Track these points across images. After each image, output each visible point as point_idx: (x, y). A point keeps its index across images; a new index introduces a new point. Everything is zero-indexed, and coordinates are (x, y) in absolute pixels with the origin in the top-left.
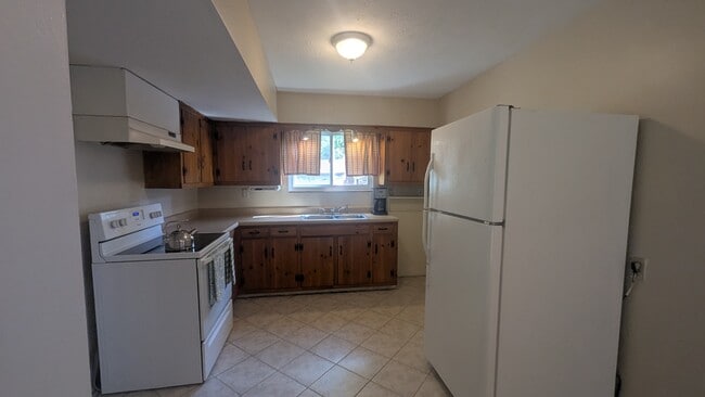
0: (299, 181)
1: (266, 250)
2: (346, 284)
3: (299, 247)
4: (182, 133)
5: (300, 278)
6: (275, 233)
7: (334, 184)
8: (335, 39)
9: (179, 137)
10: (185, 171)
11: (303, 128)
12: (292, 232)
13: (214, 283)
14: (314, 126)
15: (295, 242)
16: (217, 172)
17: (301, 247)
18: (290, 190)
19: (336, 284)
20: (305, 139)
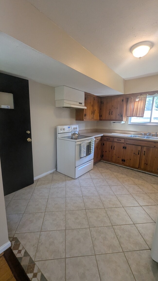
0: (134, 120)
1: (112, 146)
2: (145, 170)
3: (125, 148)
4: (85, 103)
5: (123, 160)
6: (116, 140)
7: (152, 121)
8: (131, 49)
9: (83, 104)
10: (85, 115)
11: (135, 95)
12: (123, 141)
13: (81, 151)
14: (141, 94)
15: (123, 145)
16: (101, 116)
17: (126, 148)
18: (129, 123)
19: (139, 168)
20: (137, 100)
